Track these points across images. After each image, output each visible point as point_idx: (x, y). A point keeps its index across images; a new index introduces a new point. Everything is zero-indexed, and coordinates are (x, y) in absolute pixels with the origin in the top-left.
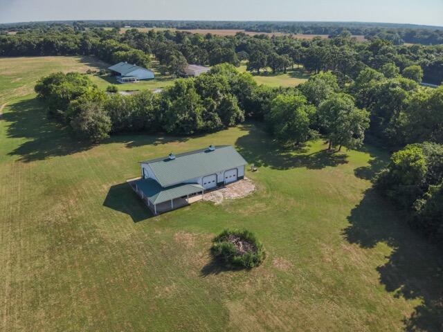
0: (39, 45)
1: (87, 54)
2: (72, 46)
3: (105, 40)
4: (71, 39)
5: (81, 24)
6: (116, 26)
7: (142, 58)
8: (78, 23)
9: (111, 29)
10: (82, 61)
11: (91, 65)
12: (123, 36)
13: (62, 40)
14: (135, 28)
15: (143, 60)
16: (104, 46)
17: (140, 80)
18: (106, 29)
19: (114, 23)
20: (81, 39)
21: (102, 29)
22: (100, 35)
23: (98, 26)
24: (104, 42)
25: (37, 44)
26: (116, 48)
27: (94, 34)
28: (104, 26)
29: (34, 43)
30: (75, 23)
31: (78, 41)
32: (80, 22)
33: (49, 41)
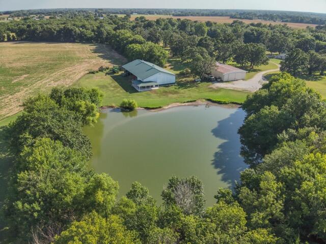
0: (59, 32)
1: (102, 42)
2: (89, 33)
3: (119, 29)
4: (90, 26)
5: (101, 11)
6: (128, 13)
7: (158, 54)
8: (99, 11)
9: (123, 16)
10: (95, 51)
11: (104, 57)
12: (134, 24)
13: (81, 27)
14: (143, 15)
15: (159, 56)
16: (118, 36)
17: (160, 85)
18: (119, 16)
19: (125, 11)
20: (97, 27)
21: (116, 16)
22: (114, 22)
23: (113, 13)
24: (118, 31)
25: (58, 31)
26: (130, 39)
27: (110, 21)
28: (118, 13)
29: (55, 29)
30: (96, 11)
31: (95, 28)
32: (99, 9)
33: (68, 29)
